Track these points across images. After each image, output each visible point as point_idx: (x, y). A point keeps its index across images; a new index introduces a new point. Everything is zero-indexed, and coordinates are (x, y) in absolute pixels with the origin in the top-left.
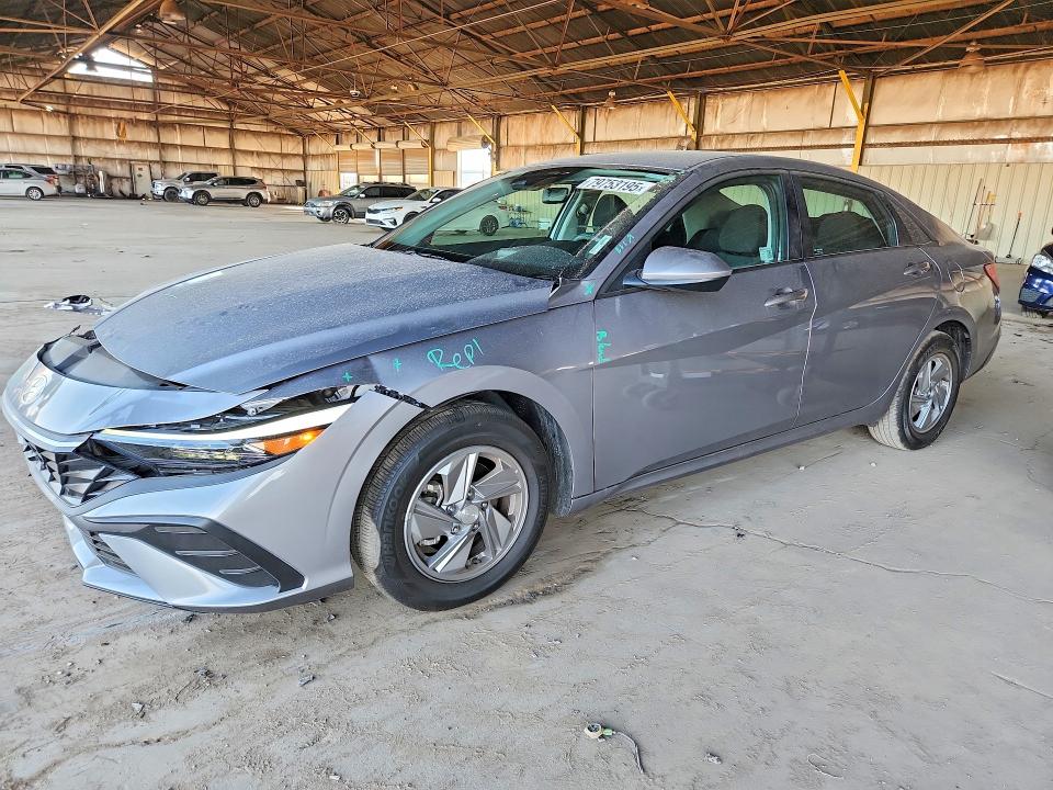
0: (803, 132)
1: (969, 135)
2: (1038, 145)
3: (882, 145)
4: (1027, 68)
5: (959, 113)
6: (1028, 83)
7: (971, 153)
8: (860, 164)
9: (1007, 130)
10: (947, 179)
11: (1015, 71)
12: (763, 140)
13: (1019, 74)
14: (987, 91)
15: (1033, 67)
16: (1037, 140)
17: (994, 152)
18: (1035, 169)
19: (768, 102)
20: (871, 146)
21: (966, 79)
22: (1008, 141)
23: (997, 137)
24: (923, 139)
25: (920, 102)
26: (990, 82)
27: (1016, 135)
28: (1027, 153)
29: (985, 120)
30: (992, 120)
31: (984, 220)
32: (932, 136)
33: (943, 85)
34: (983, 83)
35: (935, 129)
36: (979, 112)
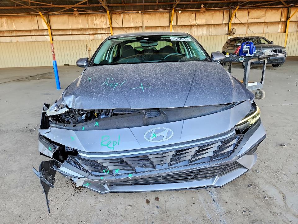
0: (30, 31)
1: (80, 33)
2: (96, 35)
3: (57, 35)
4: (88, 16)
5: (75, 27)
6: (89, 20)
7: (82, 37)
8: (53, 41)
9: (88, 31)
10: (78, 44)
11: (85, 16)
12: (16, 33)
13: (87, 17)
14: (80, 21)
15: (89, 16)
16: (96, 34)
17: (87, 37)
18: (97, 41)
19: (14, 20)
20: (54, 35)
21: (74, 18)
22: (89, 34)
23: (86, 33)
24: (68, 34)
25: (64, 23)
26: (80, 19)
27: (91, 33)
28: (94, 37)
29: (82, 29)
30: (84, 29)
31: (90, 54)
32: (70, 33)
33: (69, 19)
34: (79, 19)
35: (70, 31)
36: (80, 26)
